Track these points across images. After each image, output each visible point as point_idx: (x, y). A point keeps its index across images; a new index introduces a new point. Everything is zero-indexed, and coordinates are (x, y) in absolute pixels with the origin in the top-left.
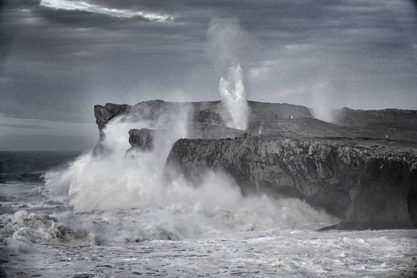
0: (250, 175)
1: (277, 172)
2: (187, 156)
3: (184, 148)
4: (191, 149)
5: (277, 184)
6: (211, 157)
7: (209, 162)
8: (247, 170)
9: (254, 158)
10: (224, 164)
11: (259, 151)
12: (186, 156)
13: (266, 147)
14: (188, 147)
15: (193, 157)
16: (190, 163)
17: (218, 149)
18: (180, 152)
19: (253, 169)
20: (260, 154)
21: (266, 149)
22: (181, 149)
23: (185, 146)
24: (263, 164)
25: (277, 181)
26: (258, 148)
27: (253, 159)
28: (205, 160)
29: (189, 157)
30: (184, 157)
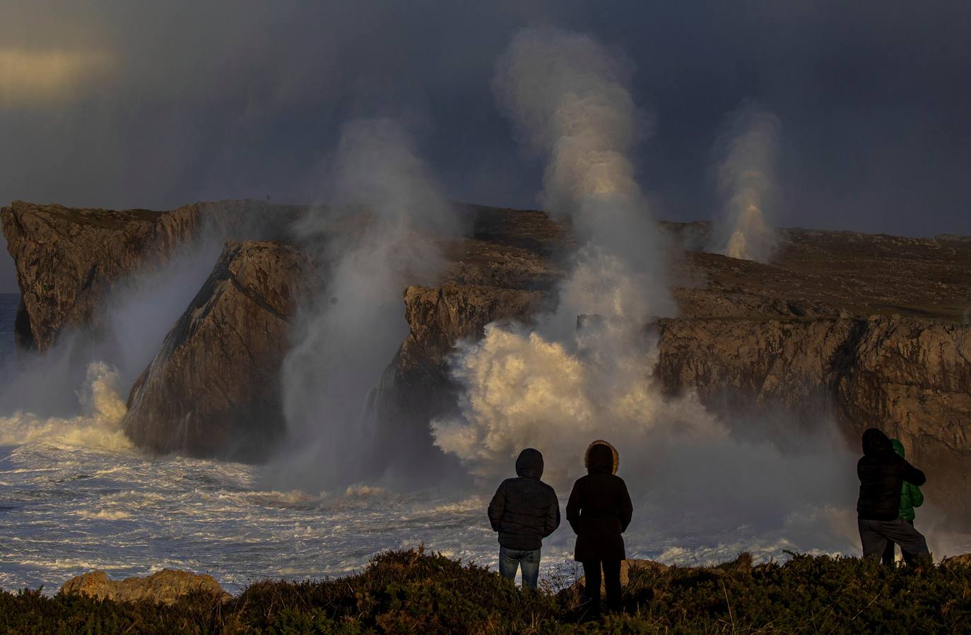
0: (887, 416)
1: (966, 410)
2: (692, 366)
3: (681, 343)
4: (699, 347)
5: (958, 442)
6: (755, 369)
7: (751, 381)
8: (880, 405)
9: (906, 375)
10: (797, 388)
11: (921, 355)
12: (689, 367)
13: (941, 344)
14: (691, 342)
15: (706, 367)
16: (701, 383)
17: (772, 348)
18: (672, 355)
19: (895, 402)
20: (924, 365)
21: (942, 352)
22: (674, 347)
23: (683, 339)
24: (928, 391)
25: (959, 434)
26: (919, 347)
27: (902, 376)
28: (739, 376)
29: (697, 369)
30: (686, 369)
